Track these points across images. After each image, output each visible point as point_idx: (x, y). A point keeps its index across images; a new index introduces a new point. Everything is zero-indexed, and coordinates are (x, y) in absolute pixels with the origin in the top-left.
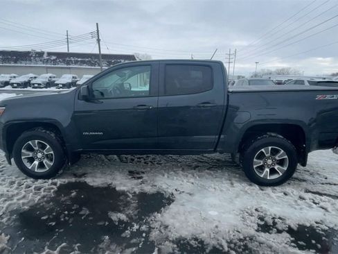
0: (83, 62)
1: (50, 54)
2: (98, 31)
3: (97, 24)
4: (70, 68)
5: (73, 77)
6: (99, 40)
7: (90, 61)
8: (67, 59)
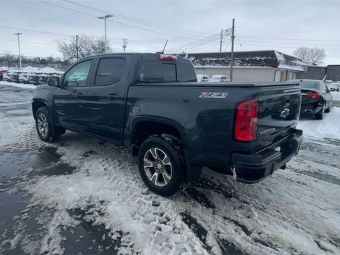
0: (217, 62)
1: (190, 55)
2: (233, 27)
3: (234, 20)
4: (204, 68)
5: (204, 78)
6: (233, 37)
7: (223, 61)
8: (204, 59)
